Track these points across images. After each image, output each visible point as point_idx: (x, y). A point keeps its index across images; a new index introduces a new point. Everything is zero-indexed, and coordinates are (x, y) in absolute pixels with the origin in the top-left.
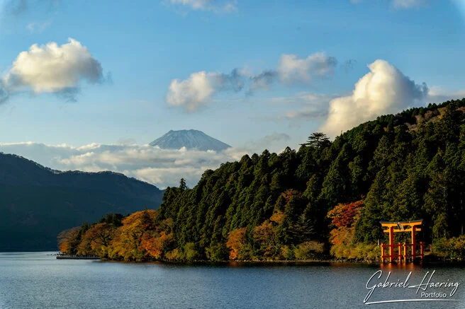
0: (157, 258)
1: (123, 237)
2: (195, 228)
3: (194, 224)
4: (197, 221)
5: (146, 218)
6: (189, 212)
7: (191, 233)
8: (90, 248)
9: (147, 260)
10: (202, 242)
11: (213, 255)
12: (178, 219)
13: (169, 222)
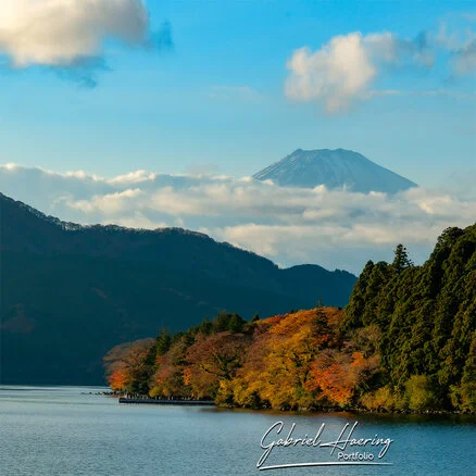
0: (342, 405)
1: (273, 361)
2: (431, 347)
3: (428, 337)
4: (435, 330)
5: (321, 324)
6: (418, 312)
7: (422, 355)
8: (181, 383)
9: (320, 408)
10: (443, 374)
11: (467, 401)
12: (391, 328)
13: (371, 332)
